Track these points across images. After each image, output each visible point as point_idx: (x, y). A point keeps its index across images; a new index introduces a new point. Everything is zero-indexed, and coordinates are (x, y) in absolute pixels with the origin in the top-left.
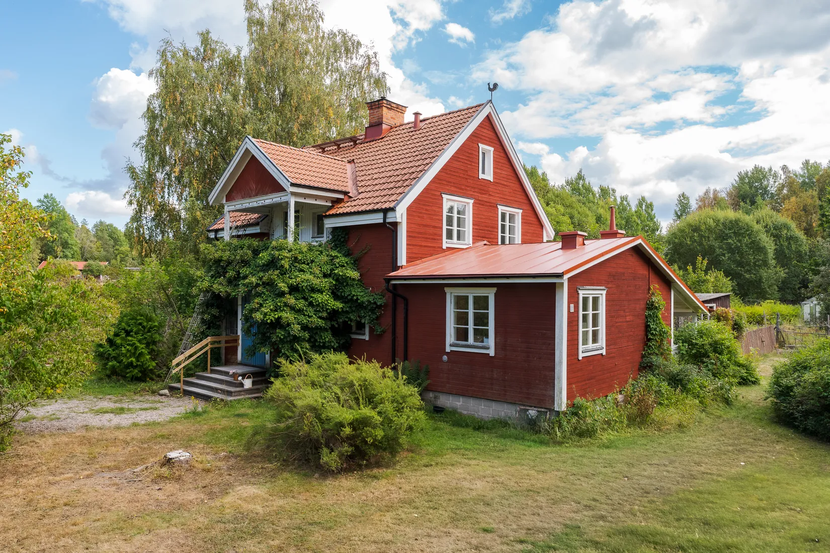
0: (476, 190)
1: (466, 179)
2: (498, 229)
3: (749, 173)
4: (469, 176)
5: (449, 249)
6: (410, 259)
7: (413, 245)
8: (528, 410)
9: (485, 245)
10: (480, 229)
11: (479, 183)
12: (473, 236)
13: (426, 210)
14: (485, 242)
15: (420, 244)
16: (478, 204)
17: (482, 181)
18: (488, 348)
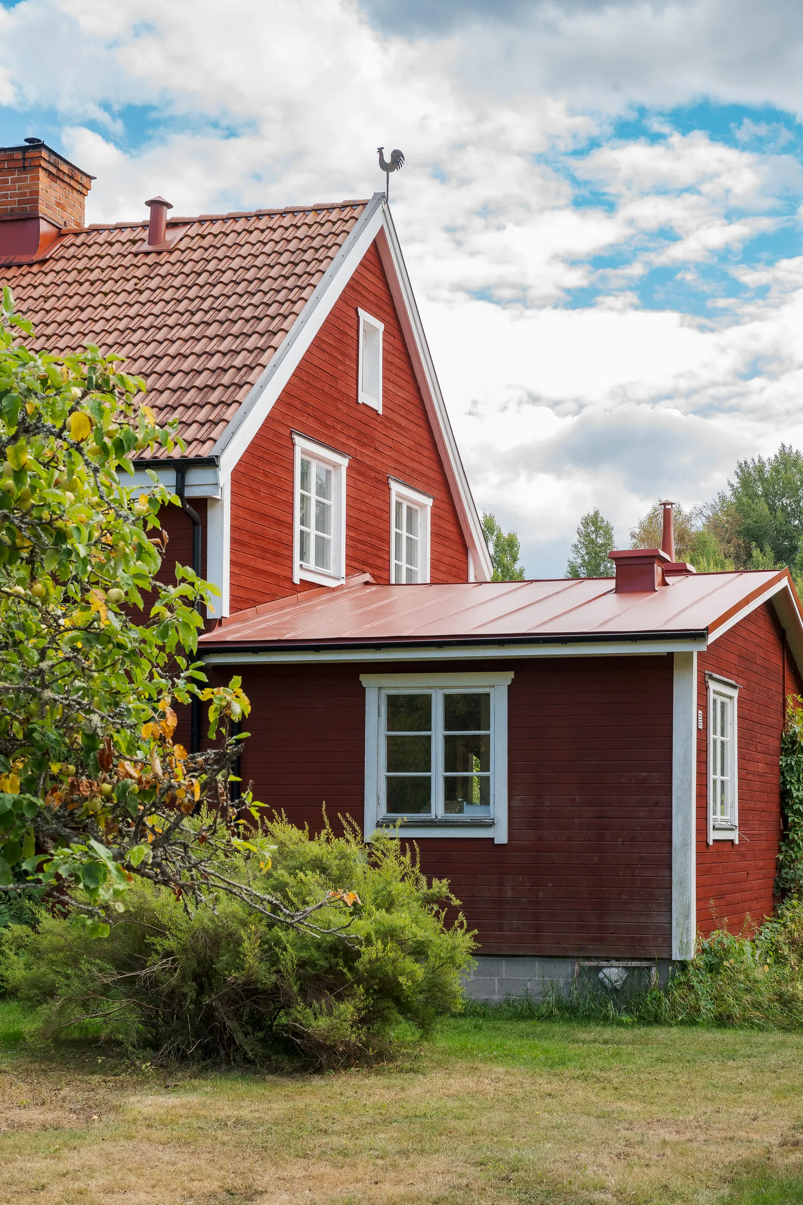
0: (353, 433)
1: (336, 399)
2: (389, 543)
3: (768, 468)
4: (339, 391)
5: (307, 585)
6: (238, 603)
7: (245, 566)
8: (600, 969)
9: (367, 583)
10: (360, 542)
11: (356, 415)
12: (348, 557)
13: (266, 474)
14: (367, 577)
15: (253, 564)
16: (356, 471)
17: (364, 409)
18: (490, 825)
